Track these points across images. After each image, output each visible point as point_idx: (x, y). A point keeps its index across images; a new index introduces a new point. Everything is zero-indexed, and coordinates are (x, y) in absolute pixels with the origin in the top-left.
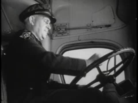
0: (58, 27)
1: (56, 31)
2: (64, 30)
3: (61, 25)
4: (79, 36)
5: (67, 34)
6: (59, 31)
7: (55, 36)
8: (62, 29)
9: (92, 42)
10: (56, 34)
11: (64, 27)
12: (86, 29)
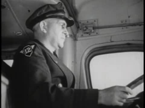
0: (83, 24)
1: (81, 29)
2: (91, 28)
3: (88, 22)
4: (111, 36)
5: (95, 34)
6: (85, 30)
7: (79, 36)
8: (89, 28)
9: (129, 44)
10: (81, 34)
11: (92, 25)
12: (122, 27)
